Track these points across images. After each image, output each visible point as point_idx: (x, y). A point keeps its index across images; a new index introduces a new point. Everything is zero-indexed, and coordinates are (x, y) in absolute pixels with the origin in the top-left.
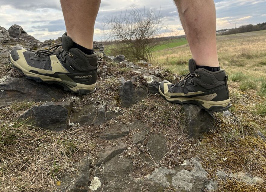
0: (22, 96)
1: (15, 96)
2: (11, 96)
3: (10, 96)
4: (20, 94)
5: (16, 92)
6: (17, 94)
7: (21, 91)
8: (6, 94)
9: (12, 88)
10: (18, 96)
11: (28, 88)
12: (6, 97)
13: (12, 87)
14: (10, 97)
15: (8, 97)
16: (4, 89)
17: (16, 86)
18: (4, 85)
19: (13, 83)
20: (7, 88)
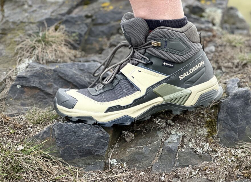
0: (46, 99)
1: (35, 98)
2: (31, 97)
3: (29, 96)
4: (43, 94)
5: (38, 91)
6: (39, 95)
7: (45, 89)
8: (22, 92)
9: (33, 84)
10: (40, 98)
11: (57, 85)
12: (23, 98)
13: (34, 81)
14: (28, 99)
15: (25, 98)
16: (21, 84)
17: (39, 80)
18: (22, 76)
19: (35, 74)
20: (26, 83)
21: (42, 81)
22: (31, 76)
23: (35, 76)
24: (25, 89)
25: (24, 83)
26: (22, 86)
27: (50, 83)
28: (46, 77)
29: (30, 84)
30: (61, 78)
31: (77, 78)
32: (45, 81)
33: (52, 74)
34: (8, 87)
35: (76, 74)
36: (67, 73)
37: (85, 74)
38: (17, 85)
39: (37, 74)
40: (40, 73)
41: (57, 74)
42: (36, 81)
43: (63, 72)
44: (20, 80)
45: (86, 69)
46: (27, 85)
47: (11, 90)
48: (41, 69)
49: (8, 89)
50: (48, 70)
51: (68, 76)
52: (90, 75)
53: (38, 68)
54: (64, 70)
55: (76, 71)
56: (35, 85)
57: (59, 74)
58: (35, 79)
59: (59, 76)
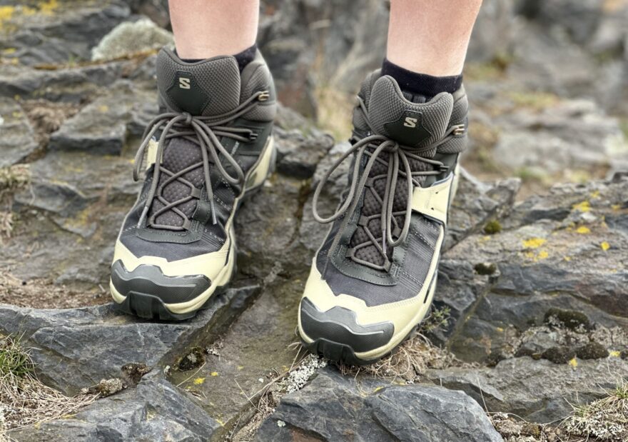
8: (287, 438)
9: (313, 425)
13: (315, 419)
16: (286, 420)
17: (328, 419)
18: (291, 402)
19: (322, 404)
20: (299, 419)
21: (335, 421)
22: (311, 405)
23: (322, 408)
24: (294, 434)
25: (294, 418)
26: (288, 425)
27: (350, 431)
28: (344, 415)
29: (306, 423)
30: (378, 423)
31: (413, 431)
32: (341, 424)
33: (360, 409)
34: (259, 417)
35: (412, 422)
36: (393, 415)
37: (435, 426)
38: (278, 419)
39: (325, 403)
40: (333, 402)
41: (372, 413)
42: (321, 421)
43: (384, 410)
44: (286, 411)
45: (439, 414)
46: (298, 426)
47: (262, 428)
48: (337, 395)
49: (259, 423)
50: (353, 399)
51: (393, 422)
52: (445, 431)
53: (331, 389)
54: (389, 407)
55: (415, 413)
56: (317, 429)
57: (376, 413)
58: (318, 414)
59: (374, 418)
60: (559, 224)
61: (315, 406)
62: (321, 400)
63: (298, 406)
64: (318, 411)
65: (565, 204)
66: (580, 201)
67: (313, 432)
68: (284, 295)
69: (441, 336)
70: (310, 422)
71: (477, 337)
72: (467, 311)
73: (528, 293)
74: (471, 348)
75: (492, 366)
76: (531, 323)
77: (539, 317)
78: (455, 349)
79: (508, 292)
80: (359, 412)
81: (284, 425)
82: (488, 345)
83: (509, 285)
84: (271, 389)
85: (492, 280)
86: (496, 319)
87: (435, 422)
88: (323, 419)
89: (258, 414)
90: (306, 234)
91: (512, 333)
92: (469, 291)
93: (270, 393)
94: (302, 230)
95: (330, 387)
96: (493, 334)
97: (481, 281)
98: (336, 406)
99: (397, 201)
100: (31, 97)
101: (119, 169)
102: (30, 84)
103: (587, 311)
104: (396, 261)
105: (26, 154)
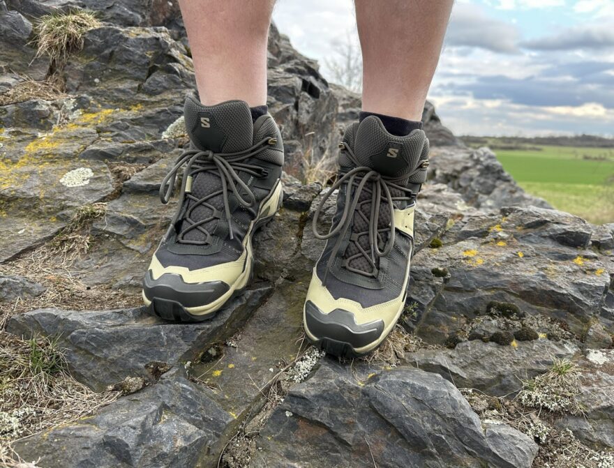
0: (337, 451)
1: (316, 445)
2: (307, 441)
3: (305, 439)
4: (333, 441)
5: (325, 431)
6: (325, 441)
7: (339, 432)
8: (293, 427)
9: (318, 415)
10: (326, 448)
11: (364, 426)
12: (293, 439)
13: (320, 410)
14: (302, 445)
15: (297, 442)
16: (293, 410)
17: (330, 409)
18: (298, 394)
19: (325, 395)
20: (305, 410)
21: (337, 411)
22: (315, 396)
23: (325, 399)
24: (300, 423)
25: (300, 410)
26: (295, 415)
27: (350, 419)
28: (345, 404)
29: (311, 414)
30: (375, 411)
31: (407, 419)
32: (342, 413)
33: (358, 398)
34: (269, 407)
35: (406, 410)
36: (389, 405)
37: (425, 412)
38: (286, 410)
39: (328, 394)
40: (335, 393)
41: (369, 402)
42: (324, 411)
43: (380, 399)
44: (293, 403)
45: (428, 401)
46: (304, 416)
47: (272, 418)
48: (338, 386)
49: (269, 413)
50: (352, 389)
51: (389, 411)
52: (434, 417)
53: (333, 381)
54: (384, 397)
55: (407, 401)
56: (321, 419)
57: (373, 402)
58: (322, 405)
59: (371, 406)
60: (484, 240)
61: (319, 397)
62: (324, 391)
63: (303, 398)
64: (321, 401)
65: (484, 226)
66: (494, 225)
67: (318, 422)
68: (290, 294)
69: (411, 325)
70: (315, 412)
71: (437, 324)
72: (429, 305)
73: (473, 290)
74: (434, 334)
75: (452, 347)
76: (477, 313)
77: (483, 308)
78: (421, 334)
79: (457, 290)
80: (358, 401)
81: (291, 415)
82: (446, 331)
83: (458, 284)
84: (280, 379)
85: (446, 281)
86: (450, 310)
87: (425, 409)
88: (327, 409)
89: (268, 403)
90: (306, 248)
91: (463, 321)
92: (430, 289)
93: (279, 382)
94: (302, 245)
95: (331, 379)
96: (449, 322)
97: (438, 281)
98: (337, 396)
99: (381, 220)
100: (116, 160)
101: (172, 205)
102: (114, 150)
103: (518, 303)
104: (382, 269)
105: (105, 195)
